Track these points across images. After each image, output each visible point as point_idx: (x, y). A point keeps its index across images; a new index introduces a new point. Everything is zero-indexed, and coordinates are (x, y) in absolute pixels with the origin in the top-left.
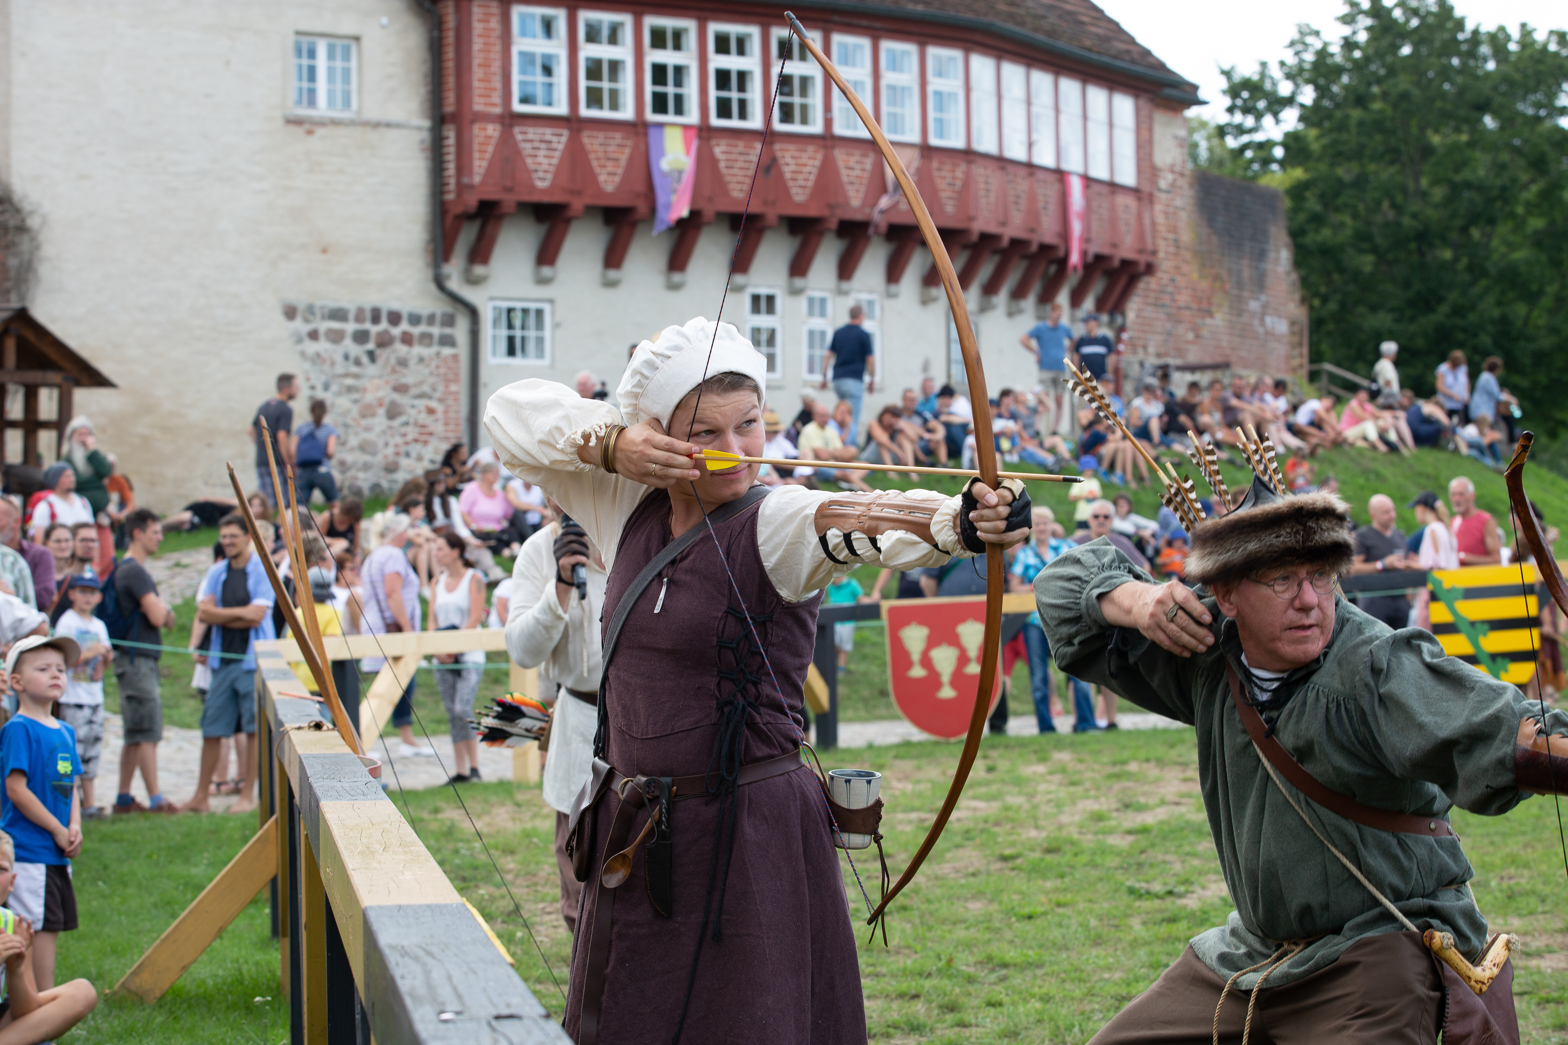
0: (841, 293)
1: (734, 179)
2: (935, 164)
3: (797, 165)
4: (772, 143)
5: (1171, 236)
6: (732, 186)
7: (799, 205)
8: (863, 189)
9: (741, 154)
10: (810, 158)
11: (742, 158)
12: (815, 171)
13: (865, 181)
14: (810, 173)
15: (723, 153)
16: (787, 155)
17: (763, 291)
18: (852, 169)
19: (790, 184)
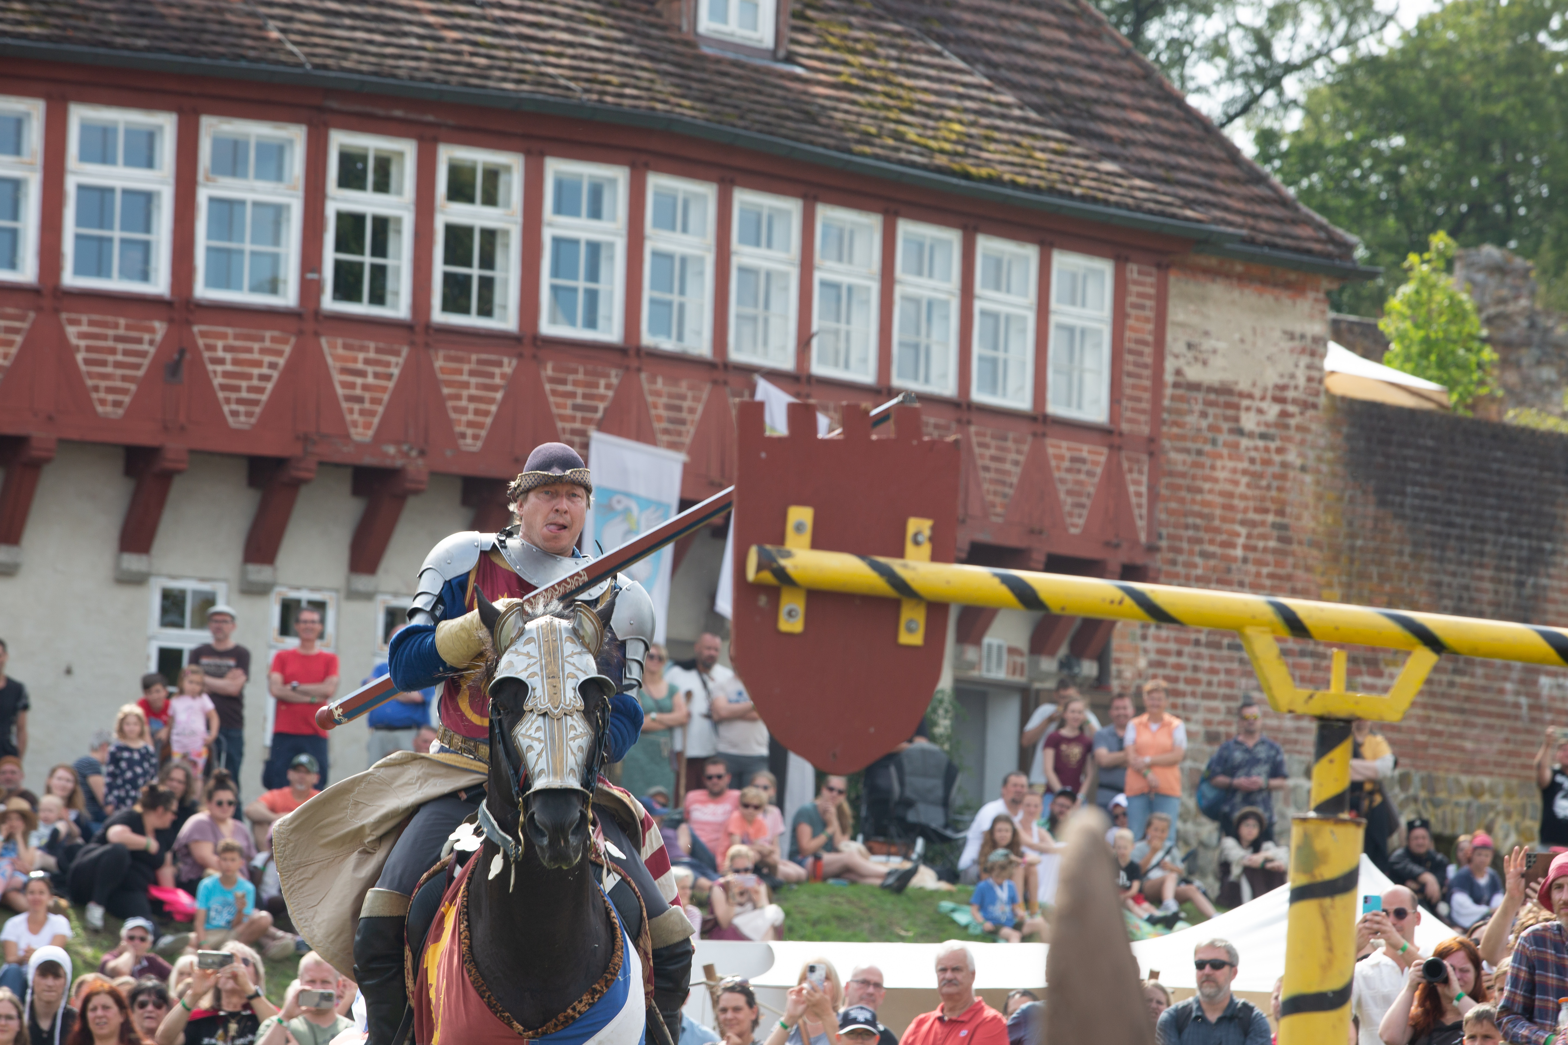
0: (353, 595)
1: (103, 384)
2: (549, 370)
3: (235, 362)
4: (189, 323)
5: (1270, 518)
6: (94, 396)
7: (238, 433)
8: (380, 409)
9: (118, 339)
10: (263, 351)
11: (120, 346)
12: (275, 374)
13: (386, 397)
14: (264, 378)
15: (83, 336)
16: (220, 344)
17: (190, 585)
18: (362, 374)
19: (221, 395)
